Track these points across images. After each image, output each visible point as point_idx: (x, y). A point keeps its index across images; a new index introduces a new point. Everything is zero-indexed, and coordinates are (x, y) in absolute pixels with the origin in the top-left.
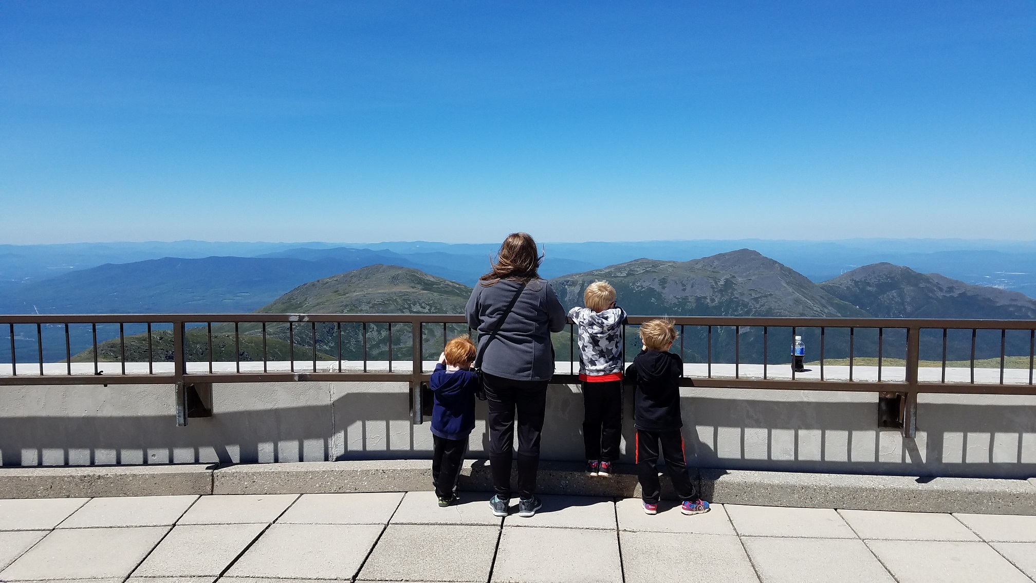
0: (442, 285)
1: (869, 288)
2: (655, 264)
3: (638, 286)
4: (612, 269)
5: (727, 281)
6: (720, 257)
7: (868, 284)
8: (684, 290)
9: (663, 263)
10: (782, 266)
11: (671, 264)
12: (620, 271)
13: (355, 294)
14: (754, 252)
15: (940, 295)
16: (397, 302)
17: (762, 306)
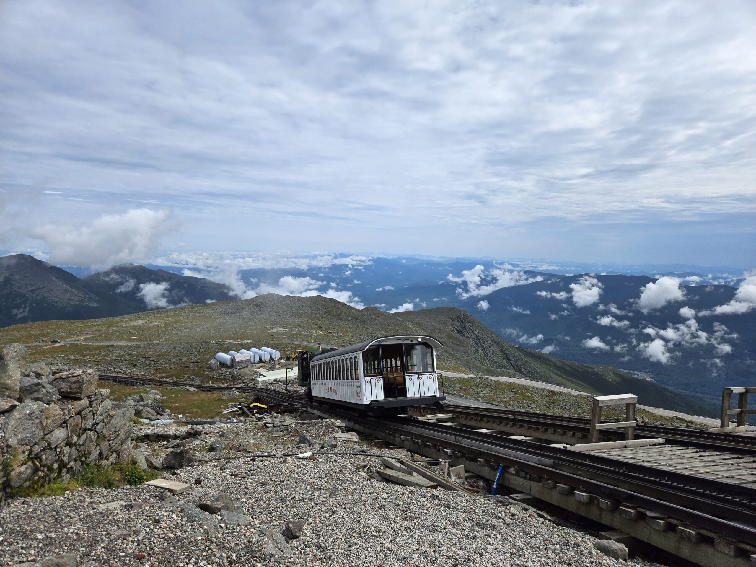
5: (6, 278)
17: (37, 296)
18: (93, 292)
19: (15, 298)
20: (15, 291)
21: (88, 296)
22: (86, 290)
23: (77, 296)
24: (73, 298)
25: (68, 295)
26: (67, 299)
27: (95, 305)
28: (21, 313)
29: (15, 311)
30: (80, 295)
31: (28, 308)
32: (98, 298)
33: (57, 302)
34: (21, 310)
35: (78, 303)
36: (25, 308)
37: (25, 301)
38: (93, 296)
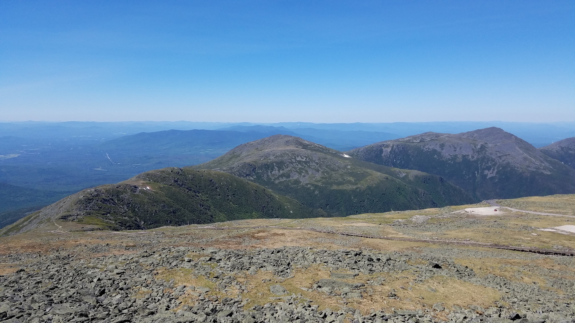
0: (312, 146)
1: (570, 152)
2: (437, 135)
3: (426, 149)
4: (411, 138)
5: (482, 146)
6: (478, 131)
7: (570, 149)
8: (455, 151)
9: (442, 135)
10: (516, 138)
11: (447, 135)
12: (415, 139)
13: (267, 150)
14: (500, 130)
16: (289, 155)
17: (503, 161)
18: (547, 161)
19: (488, 161)
20: (487, 156)
21: (543, 165)
22: (541, 159)
23: (535, 164)
24: (531, 165)
25: (527, 162)
26: (527, 166)
27: (549, 173)
28: (490, 174)
29: (486, 172)
30: (537, 163)
31: (496, 170)
32: (551, 167)
33: (518, 168)
34: (491, 171)
35: (535, 170)
36: (494, 170)
37: (494, 165)
38: (547, 164)
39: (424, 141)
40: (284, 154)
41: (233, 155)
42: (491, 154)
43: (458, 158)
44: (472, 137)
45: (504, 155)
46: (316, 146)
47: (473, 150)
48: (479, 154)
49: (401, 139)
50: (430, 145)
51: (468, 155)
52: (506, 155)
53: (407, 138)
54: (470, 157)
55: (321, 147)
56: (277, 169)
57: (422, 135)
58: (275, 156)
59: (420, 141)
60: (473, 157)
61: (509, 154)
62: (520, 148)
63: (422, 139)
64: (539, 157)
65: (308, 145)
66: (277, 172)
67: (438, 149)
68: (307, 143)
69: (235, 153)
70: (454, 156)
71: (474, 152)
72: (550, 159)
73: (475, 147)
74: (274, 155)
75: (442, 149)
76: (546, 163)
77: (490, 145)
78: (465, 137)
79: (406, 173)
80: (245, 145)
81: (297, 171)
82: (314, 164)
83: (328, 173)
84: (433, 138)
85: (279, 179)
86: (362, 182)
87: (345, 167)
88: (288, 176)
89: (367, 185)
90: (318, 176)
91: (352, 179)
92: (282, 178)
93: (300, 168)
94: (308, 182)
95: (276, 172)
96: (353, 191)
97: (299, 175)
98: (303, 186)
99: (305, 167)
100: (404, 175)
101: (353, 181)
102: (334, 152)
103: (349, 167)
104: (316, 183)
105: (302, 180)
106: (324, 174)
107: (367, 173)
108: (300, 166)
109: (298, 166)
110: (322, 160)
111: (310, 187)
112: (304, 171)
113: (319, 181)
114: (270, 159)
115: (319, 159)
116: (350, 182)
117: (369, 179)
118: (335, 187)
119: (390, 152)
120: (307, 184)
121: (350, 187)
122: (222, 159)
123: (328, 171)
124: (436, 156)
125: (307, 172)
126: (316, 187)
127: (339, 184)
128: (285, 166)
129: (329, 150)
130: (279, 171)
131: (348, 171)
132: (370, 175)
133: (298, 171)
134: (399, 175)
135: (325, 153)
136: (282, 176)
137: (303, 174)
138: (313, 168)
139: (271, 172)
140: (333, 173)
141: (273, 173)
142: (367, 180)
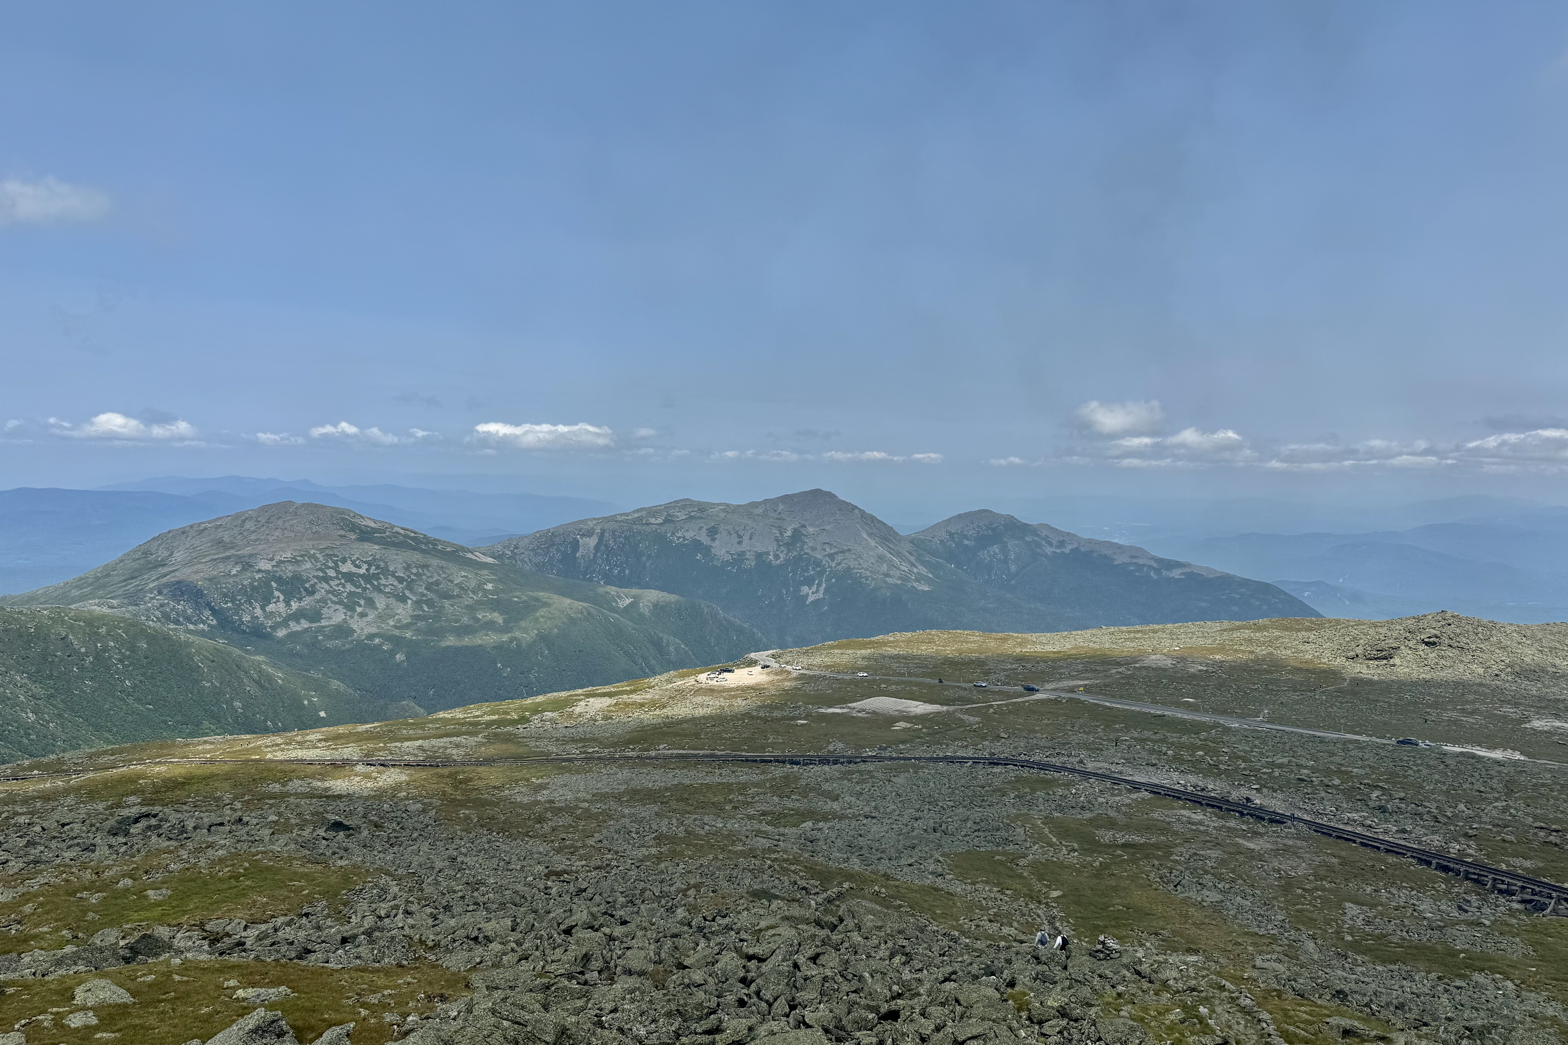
0: (387, 533)
1: (966, 542)
2: (703, 507)
3: (679, 538)
4: (644, 513)
5: (795, 530)
6: (785, 499)
7: (966, 537)
8: (740, 543)
9: (713, 505)
10: (863, 513)
11: (723, 507)
12: (654, 516)
14: (830, 495)
15: (1049, 550)
16: (317, 560)
17: (839, 564)
18: (923, 563)
19: (807, 565)
20: (806, 554)
21: (915, 570)
22: (912, 559)
23: (899, 569)
24: (892, 573)
25: (885, 566)
26: (883, 574)
27: (926, 588)
28: (813, 593)
29: (805, 589)
30: (903, 568)
31: (824, 585)
32: (931, 576)
33: (867, 579)
34: (814, 589)
35: (899, 582)
36: (819, 585)
37: (821, 574)
38: (923, 570)
39: (673, 521)
40: (302, 556)
41: (142, 562)
42: (814, 549)
43: (747, 559)
44: (775, 511)
45: (841, 552)
46: (397, 533)
47: (777, 540)
48: (789, 551)
49: (621, 515)
50: (687, 531)
51: (768, 553)
52: (843, 552)
53: (634, 512)
54: (771, 557)
55: (413, 535)
56: (282, 597)
57: (668, 507)
58: (274, 563)
59: (666, 521)
60: (777, 557)
61: (849, 550)
62: (869, 535)
63: (669, 515)
64: (907, 554)
65: (375, 530)
66: (281, 606)
67: (705, 539)
68: (372, 525)
69: (151, 554)
70: (739, 555)
71: (779, 546)
72: (928, 558)
73: (781, 534)
74: (272, 559)
75: (713, 540)
76: (920, 567)
77: (811, 530)
78: (759, 511)
79: (634, 597)
80: (183, 533)
81: (340, 602)
82: (392, 580)
83: (430, 603)
84: (692, 514)
85: (287, 626)
86: (523, 624)
87: (480, 587)
88: (315, 616)
89: (538, 630)
90: (404, 612)
91: (498, 618)
92: (298, 622)
93: (351, 594)
94: (374, 630)
95: (278, 607)
96: (499, 647)
97: (349, 613)
98: (359, 642)
99: (365, 589)
100: (628, 601)
101: (501, 621)
102: (449, 549)
103: (489, 586)
104: (397, 632)
105: (356, 624)
106: (422, 607)
107: (537, 599)
108: (350, 587)
109: (344, 586)
110: (414, 571)
111: (381, 644)
112: (362, 602)
113: (407, 626)
114: (260, 571)
115: (408, 568)
116: (490, 626)
117: (542, 617)
118: (451, 641)
119: (597, 548)
120: (371, 637)
121: (490, 639)
122: (108, 575)
123: (432, 599)
124: (699, 556)
125: (370, 603)
126: (398, 642)
127: (463, 631)
128: (306, 589)
129: (435, 542)
130: (288, 604)
131: (487, 597)
132: (546, 604)
133: (345, 601)
134: (617, 602)
135: (423, 551)
136: (297, 616)
137: (359, 609)
138: (389, 593)
139: (263, 608)
140: (447, 603)
141: (269, 608)
142: (537, 619)
